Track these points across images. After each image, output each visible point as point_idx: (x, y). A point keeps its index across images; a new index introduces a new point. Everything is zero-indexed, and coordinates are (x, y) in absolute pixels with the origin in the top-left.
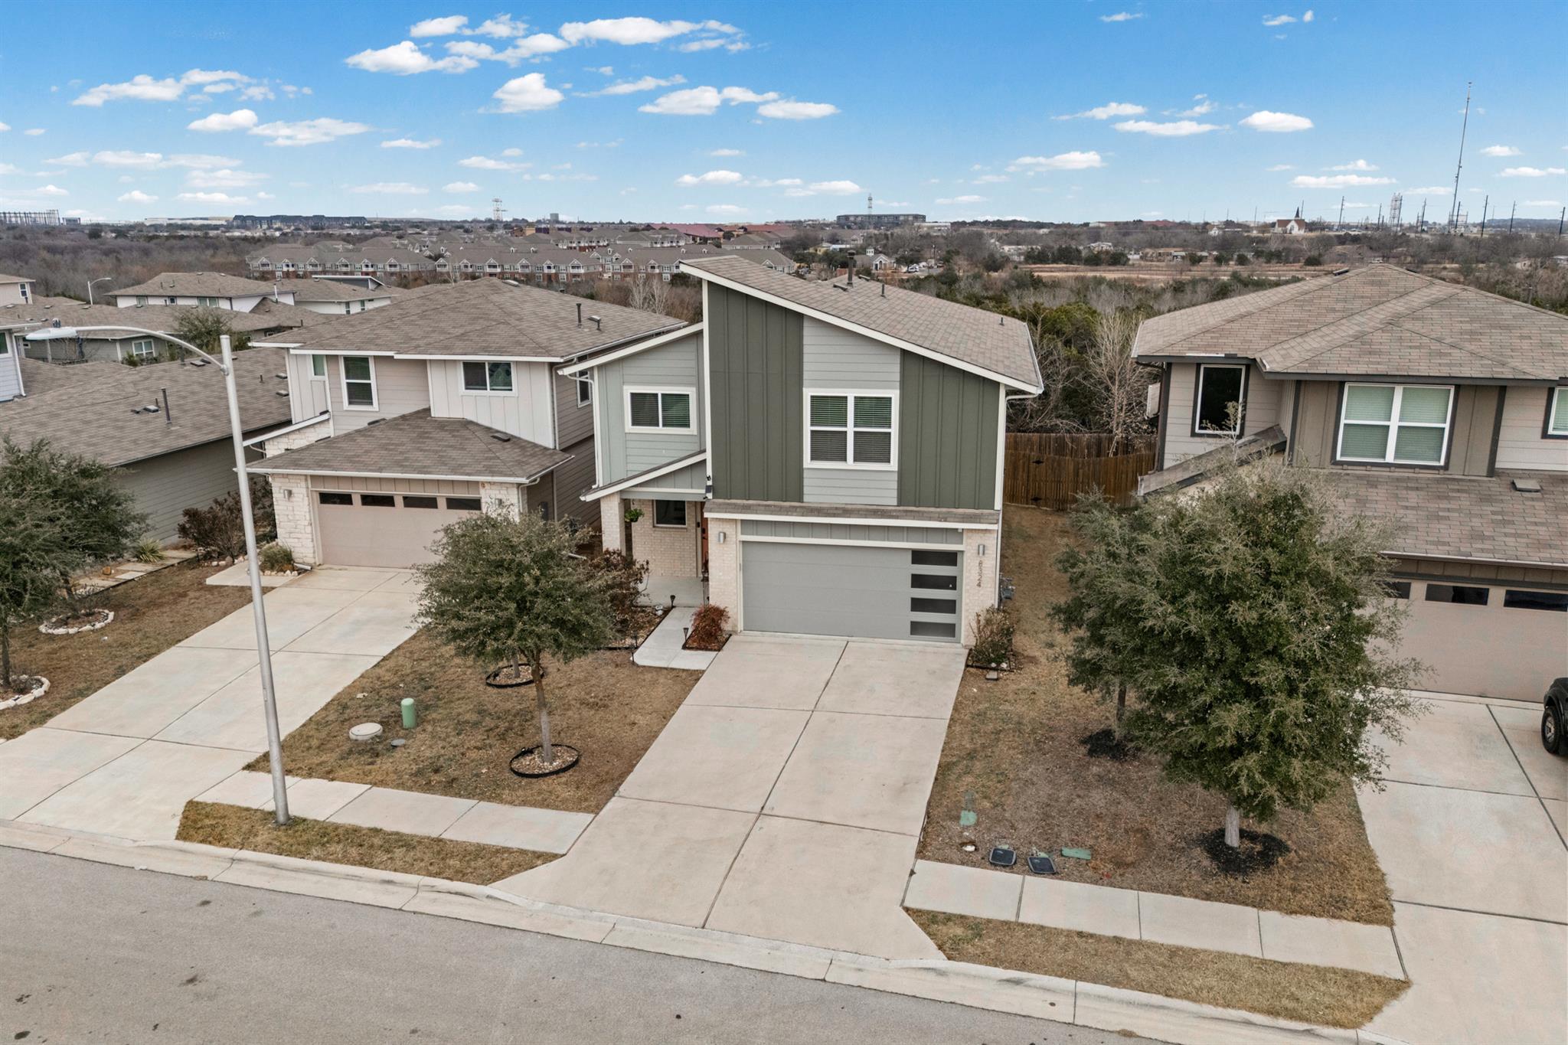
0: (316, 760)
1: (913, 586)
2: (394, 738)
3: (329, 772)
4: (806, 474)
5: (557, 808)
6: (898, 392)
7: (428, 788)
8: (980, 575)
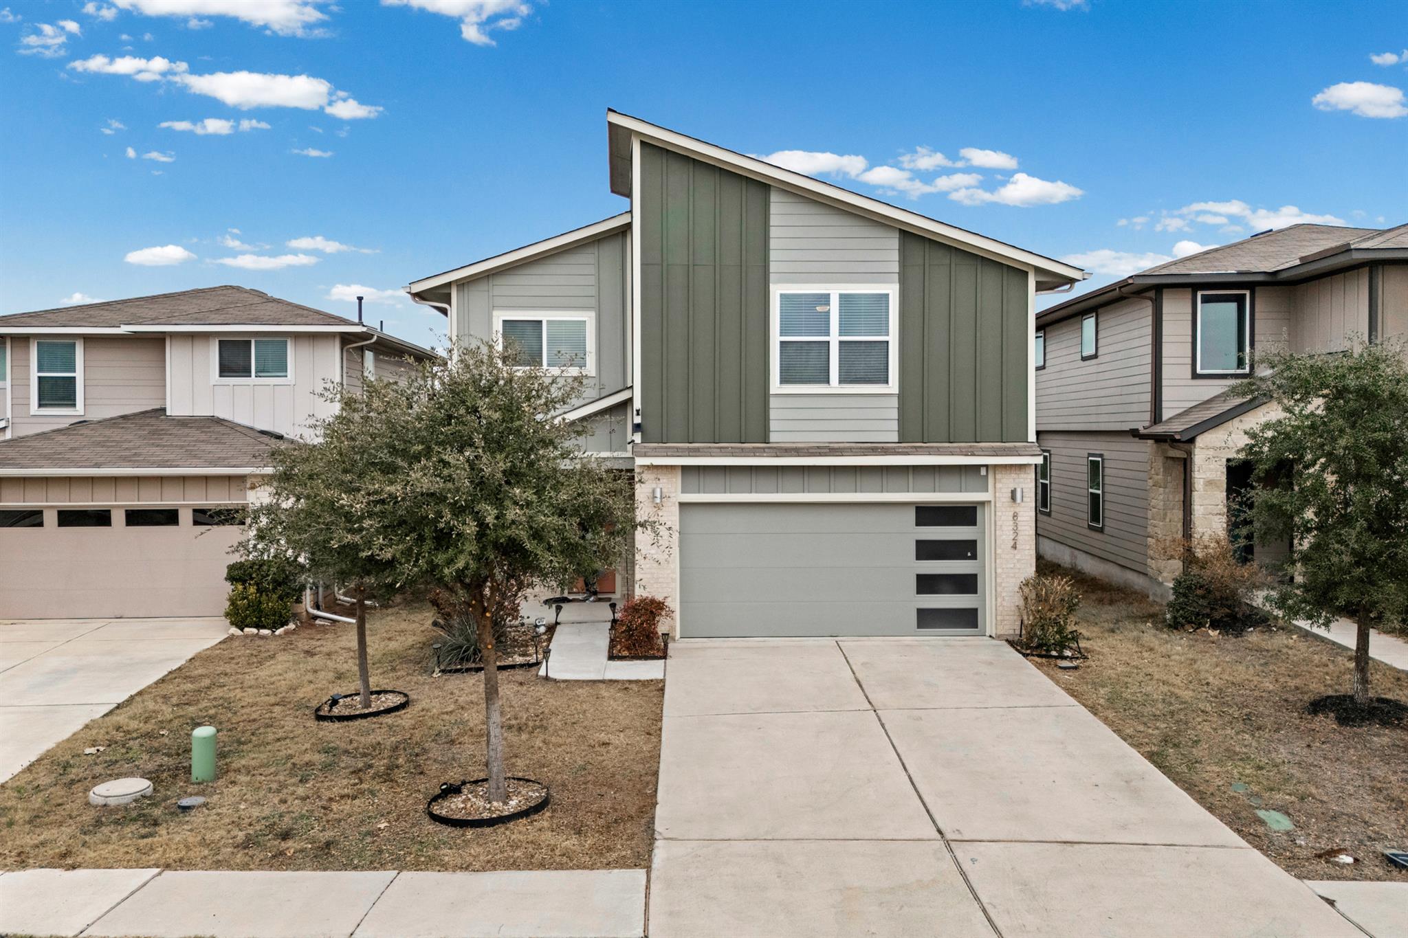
0: (29, 840)
1: (919, 557)
2: (179, 797)
3: (64, 856)
4: (773, 403)
5: (561, 867)
6: (897, 287)
7: (279, 861)
8: (1016, 531)
